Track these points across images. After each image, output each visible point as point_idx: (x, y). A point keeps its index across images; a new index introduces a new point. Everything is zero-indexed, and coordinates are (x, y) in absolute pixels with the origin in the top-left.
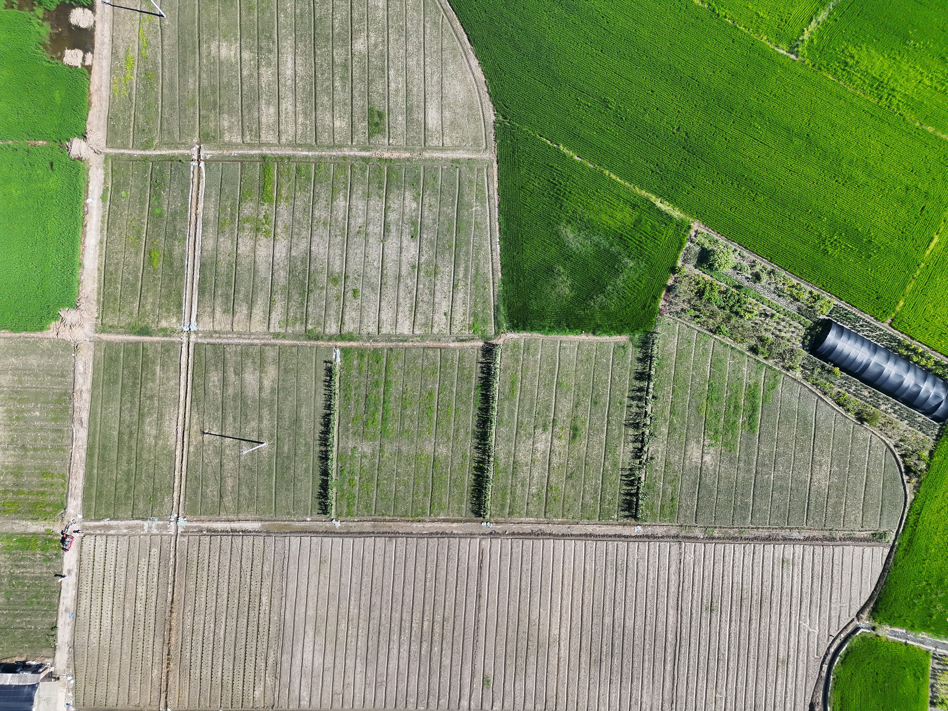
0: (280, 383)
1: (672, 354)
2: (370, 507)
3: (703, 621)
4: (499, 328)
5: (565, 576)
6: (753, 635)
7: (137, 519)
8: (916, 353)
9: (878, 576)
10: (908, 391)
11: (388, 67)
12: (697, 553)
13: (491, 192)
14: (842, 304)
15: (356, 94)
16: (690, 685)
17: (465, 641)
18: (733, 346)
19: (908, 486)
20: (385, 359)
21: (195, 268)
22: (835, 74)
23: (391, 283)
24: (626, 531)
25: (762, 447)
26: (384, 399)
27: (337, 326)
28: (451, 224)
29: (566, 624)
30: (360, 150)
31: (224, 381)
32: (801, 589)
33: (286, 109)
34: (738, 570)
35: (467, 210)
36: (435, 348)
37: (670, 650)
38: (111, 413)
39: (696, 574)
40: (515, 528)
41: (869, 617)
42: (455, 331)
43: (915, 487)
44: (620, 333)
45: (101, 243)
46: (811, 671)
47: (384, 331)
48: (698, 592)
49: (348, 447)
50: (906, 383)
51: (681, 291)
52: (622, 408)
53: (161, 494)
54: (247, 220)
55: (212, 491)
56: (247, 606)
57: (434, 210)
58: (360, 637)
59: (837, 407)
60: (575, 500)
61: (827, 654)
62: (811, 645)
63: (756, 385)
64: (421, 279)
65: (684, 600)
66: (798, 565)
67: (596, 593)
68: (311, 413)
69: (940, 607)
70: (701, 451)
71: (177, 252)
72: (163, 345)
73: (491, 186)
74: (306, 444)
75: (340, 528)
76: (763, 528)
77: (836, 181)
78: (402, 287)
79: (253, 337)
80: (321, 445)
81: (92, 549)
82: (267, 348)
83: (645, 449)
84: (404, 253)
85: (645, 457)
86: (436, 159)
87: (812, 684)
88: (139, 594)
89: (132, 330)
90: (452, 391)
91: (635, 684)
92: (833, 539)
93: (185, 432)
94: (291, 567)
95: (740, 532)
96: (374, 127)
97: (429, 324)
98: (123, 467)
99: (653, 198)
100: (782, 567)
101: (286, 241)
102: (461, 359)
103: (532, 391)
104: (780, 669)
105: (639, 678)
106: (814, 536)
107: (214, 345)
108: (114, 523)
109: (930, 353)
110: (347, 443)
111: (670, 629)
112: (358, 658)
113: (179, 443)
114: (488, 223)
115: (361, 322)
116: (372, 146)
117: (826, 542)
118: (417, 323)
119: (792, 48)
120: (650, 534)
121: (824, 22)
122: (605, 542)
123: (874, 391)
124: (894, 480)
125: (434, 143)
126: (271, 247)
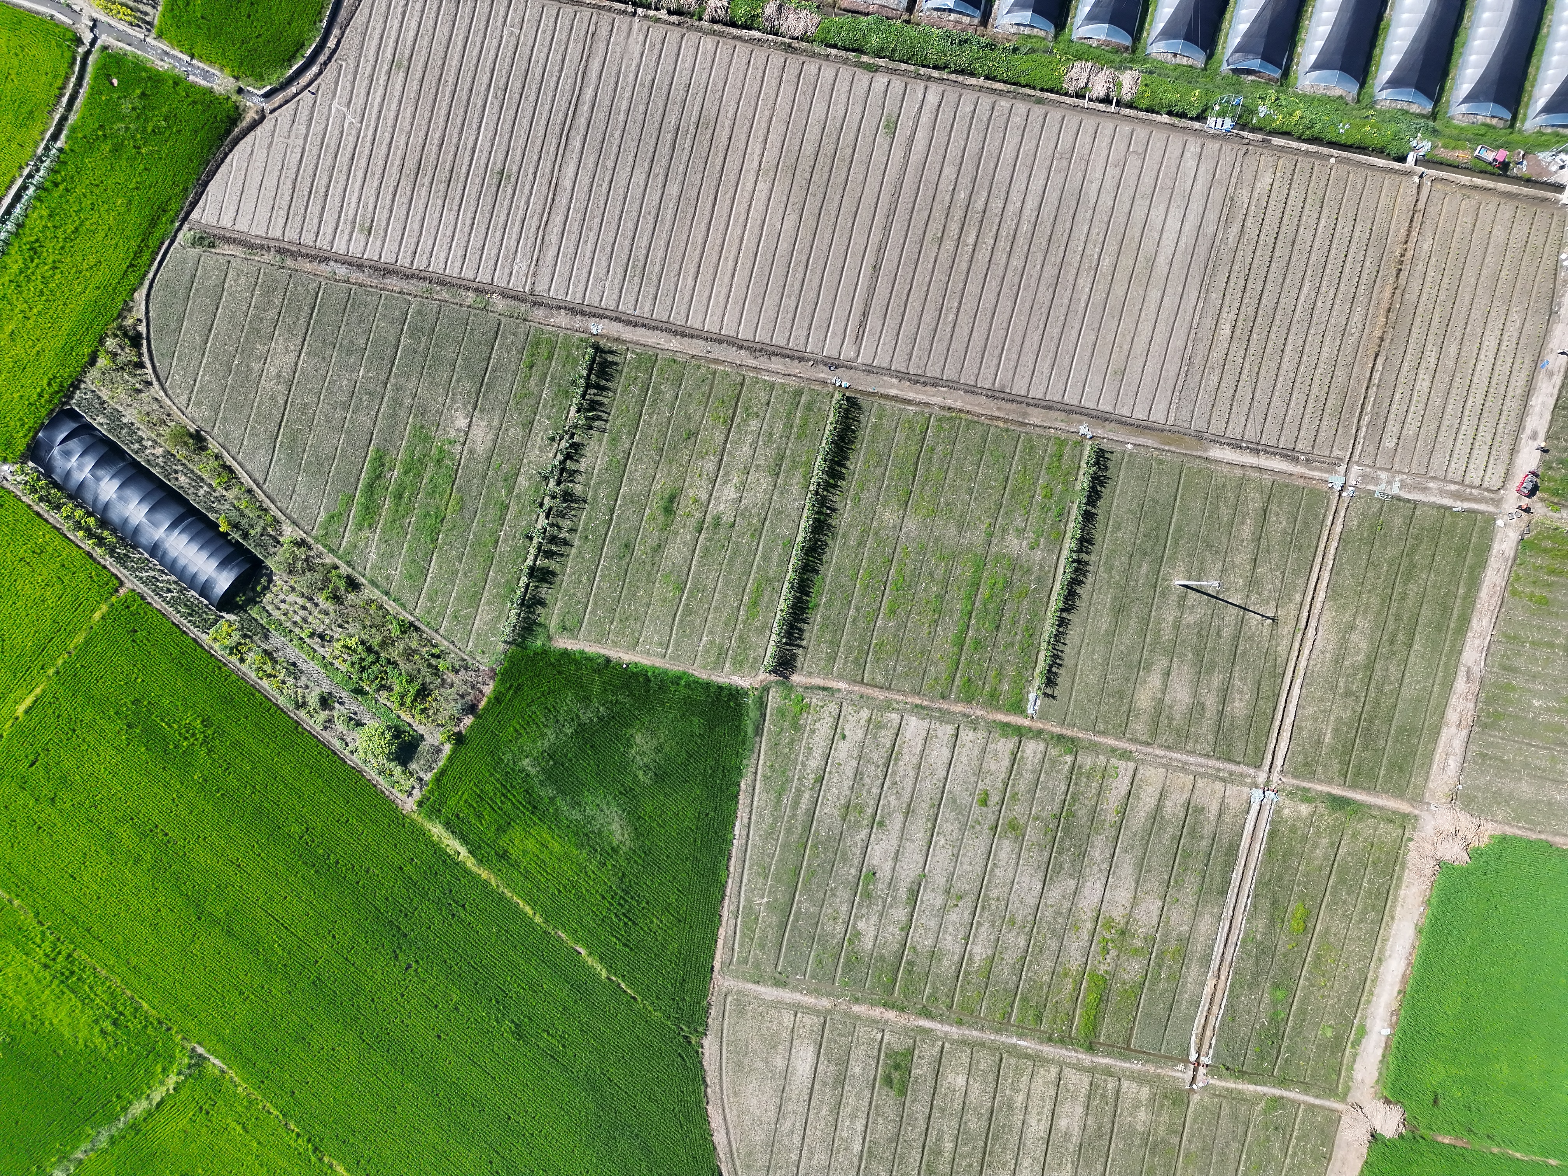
0: (1135, 676)
1: (488, 603)
2: (1025, 448)
3: (518, 158)
4: (761, 698)
5: (729, 274)
6: (442, 119)
7: (1409, 501)
8: (88, 530)
9: (218, 176)
10: (112, 471)
11: (861, 1157)
12: (507, 271)
13: (732, 922)
14: (194, 632)
15: (922, 1123)
16: (560, 57)
17: (912, 199)
18: (386, 598)
19: (141, 315)
20: (956, 683)
21: (1236, 890)
22: (136, 1010)
23: (923, 805)
24: (615, 329)
25: (369, 424)
26: (970, 618)
27: (1023, 751)
28: (807, 883)
29: (743, 195)
30: (931, 1030)
31: (1224, 697)
32: (348, 180)
33: (1040, 1120)
34: (445, 231)
35: (776, 900)
36: (871, 685)
37: (582, 121)
38: (1419, 682)
39: (515, 237)
40: (796, 368)
41: (244, 111)
42: (833, 707)
43: (130, 310)
44: (565, 654)
45: (1380, 960)
46: (357, 41)
47: (950, 729)
48: (518, 207)
49: (1043, 551)
50: (116, 484)
51: (453, 704)
52: (585, 530)
53: (1362, 535)
54: (1137, 952)
55: (1278, 523)
56: (1257, 325)
57: (830, 911)
58: (1083, 238)
59: (235, 465)
60: (690, 395)
61: (325, 64)
62: (348, 84)
63: (359, 527)
64: (872, 803)
65: (542, 198)
66: (346, 220)
67: (685, 237)
68: (1093, 619)
69: (126, 107)
70: (470, 435)
71: (1261, 923)
72: (1312, 775)
73: (730, 932)
74: (1111, 569)
75: (1081, 423)
76: (393, 291)
77: (166, 835)
78: (907, 796)
79: (1164, 761)
80: (1087, 563)
81: (1490, 466)
82: (1144, 738)
83: (560, 457)
84: (893, 850)
85: (564, 444)
86: (811, 993)
87: (359, 20)
88: (1428, 378)
89: (1359, 810)
90: (858, 610)
91: (649, 77)
92: (280, 251)
93: (1303, 627)
94: (1173, 374)
95: (430, 291)
96: (903, 1064)
97: (873, 727)
98: (1415, 589)
99: (471, 863)
100: (372, 221)
101: (1080, 906)
102: (832, 658)
103: (727, 584)
104: (407, 56)
105: (640, 85)
106: (311, 262)
107: (1229, 760)
108: (1447, 502)
109: (66, 526)
110: (1044, 558)
111: (574, 156)
112: (1091, 205)
113: (1316, 611)
114: (746, 872)
115: (984, 751)
116: (912, 1034)
117: (294, 248)
118: (894, 732)
119: (199, 1064)
120: (579, 317)
121: (139, 1098)
122: (654, 317)
123: (169, 480)
124: (163, 329)
125: (810, 1020)
126: (1105, 901)
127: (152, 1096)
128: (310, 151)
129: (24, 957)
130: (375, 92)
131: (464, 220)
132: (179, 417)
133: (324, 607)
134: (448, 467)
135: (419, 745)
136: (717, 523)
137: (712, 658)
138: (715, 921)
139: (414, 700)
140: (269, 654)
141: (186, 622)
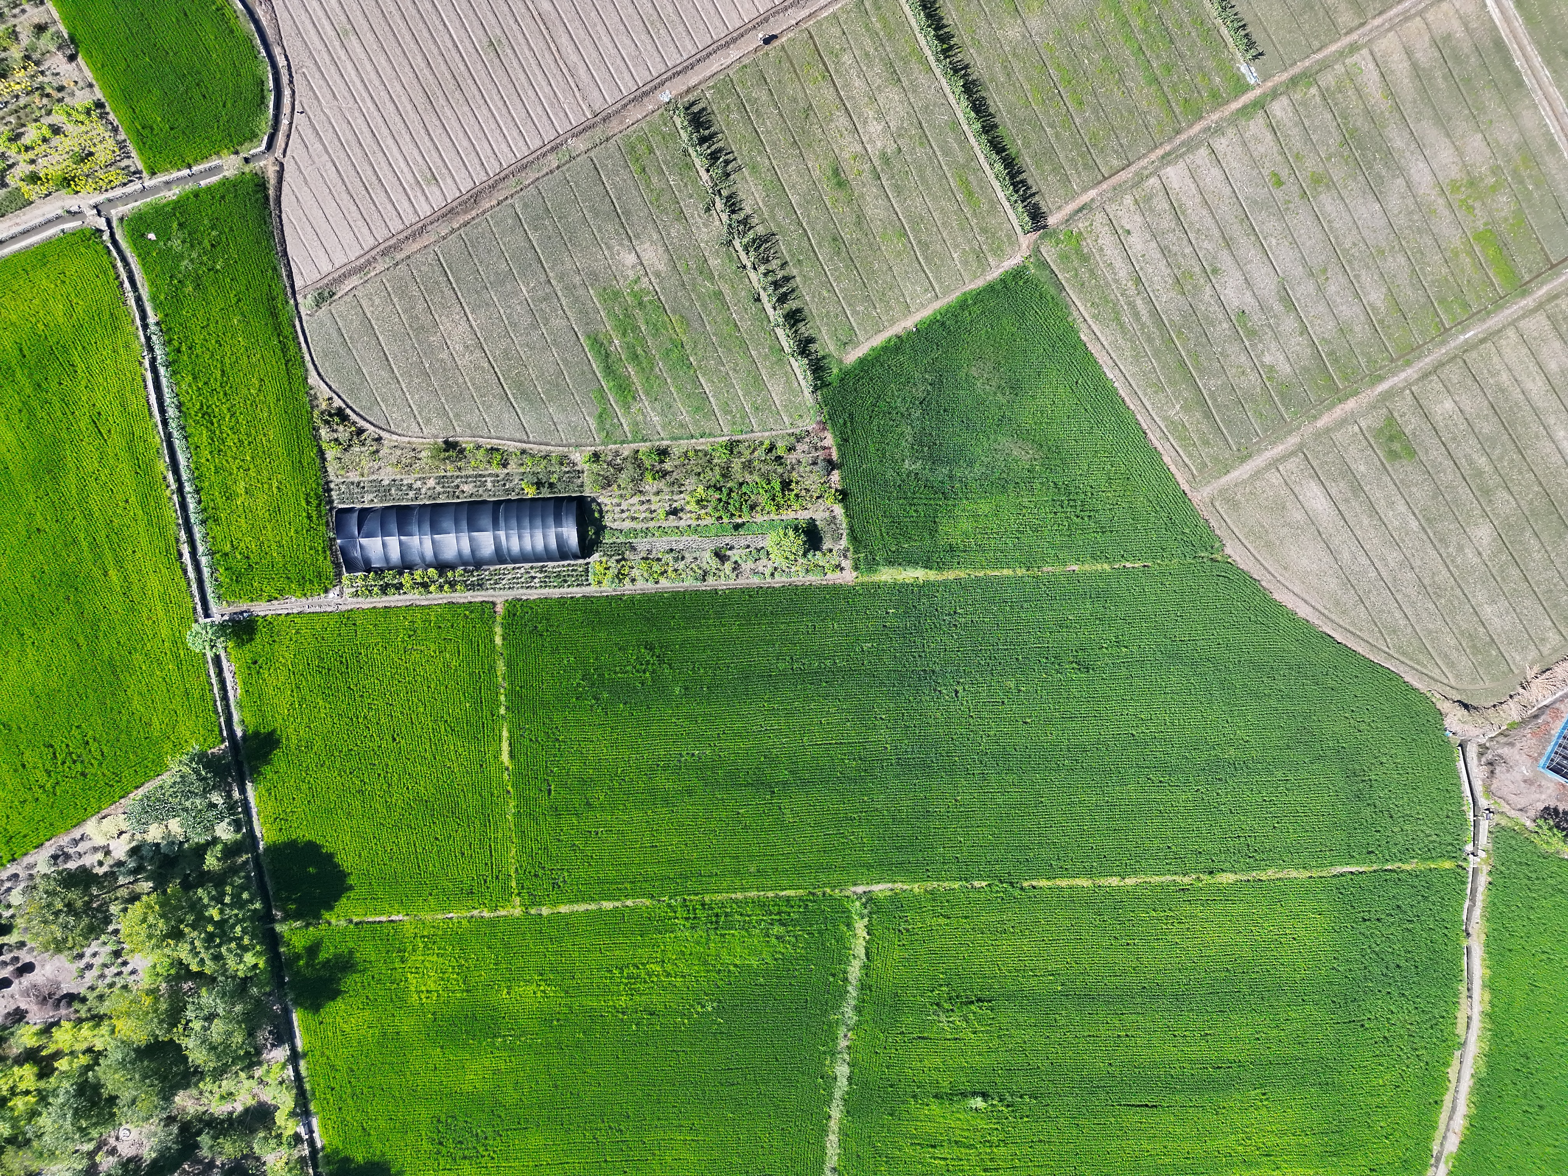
1: (772, 376)
3: (493, 21)
4: (1039, 260)
6: (413, 45)
8: (435, 583)
9: (288, 238)
11: (1423, 529)
12: (562, 115)
13: (1167, 445)
14: (578, 592)
15: (1448, 463)
18: (694, 440)
19: (328, 393)
20: (1177, 111)
22: (788, 901)
23: (1235, 227)
24: (681, 83)
25: (564, 322)
26: (1144, 53)
27: (1274, 117)
28: (1198, 366)
30: (1392, 387)
32: (385, 155)
34: (489, 127)
35: (1186, 400)
36: (1114, 175)
39: (544, 83)
41: (263, 172)
42: (1099, 218)
43: (316, 398)
44: (862, 361)
46: (299, 43)
47: (1203, 151)
48: (526, 59)
50: (426, 527)
51: (812, 475)
52: (793, 256)
54: (1494, 188)
57: (1234, 370)
59: (495, 443)
60: (780, 82)
61: (291, 82)
62: (321, 82)
63: (627, 407)
64: (1193, 262)
65: (538, 36)
66: (410, 186)
69: (176, 244)
70: (645, 263)
73: (1174, 454)
76: (492, 207)
77: (693, 755)
78: (1216, 233)
79: (1387, 25)
82: (1356, 22)
83: (725, 217)
84: (1242, 281)
85: (719, 204)
86: (1275, 443)
87: (286, 28)
90: (1052, 126)
92: (383, 254)
95: (519, 182)
96: (1393, 432)
97: (1144, 204)
99: (934, 576)
100: (431, 169)
101: (1421, 193)
102: (1066, 180)
103: (935, 199)
104: (345, 20)
106: (414, 240)
114: (1145, 400)
115: (1244, 144)
116: (1378, 405)
117: (392, 242)
118: (1162, 193)
119: (870, 899)
120: (645, 100)
121: (848, 963)
122: (701, 48)
123: (458, 497)
124: (352, 390)
125: (1292, 464)
126: (1437, 171)
127: (856, 952)
128: (338, 157)
129: (672, 936)
130: (345, 69)
131: (496, 106)
132: (423, 444)
133: (655, 489)
134: (651, 302)
135: (816, 526)
136: (885, 159)
137: (975, 265)
138: (1154, 455)
139: (784, 494)
140: (647, 559)
141: (566, 590)
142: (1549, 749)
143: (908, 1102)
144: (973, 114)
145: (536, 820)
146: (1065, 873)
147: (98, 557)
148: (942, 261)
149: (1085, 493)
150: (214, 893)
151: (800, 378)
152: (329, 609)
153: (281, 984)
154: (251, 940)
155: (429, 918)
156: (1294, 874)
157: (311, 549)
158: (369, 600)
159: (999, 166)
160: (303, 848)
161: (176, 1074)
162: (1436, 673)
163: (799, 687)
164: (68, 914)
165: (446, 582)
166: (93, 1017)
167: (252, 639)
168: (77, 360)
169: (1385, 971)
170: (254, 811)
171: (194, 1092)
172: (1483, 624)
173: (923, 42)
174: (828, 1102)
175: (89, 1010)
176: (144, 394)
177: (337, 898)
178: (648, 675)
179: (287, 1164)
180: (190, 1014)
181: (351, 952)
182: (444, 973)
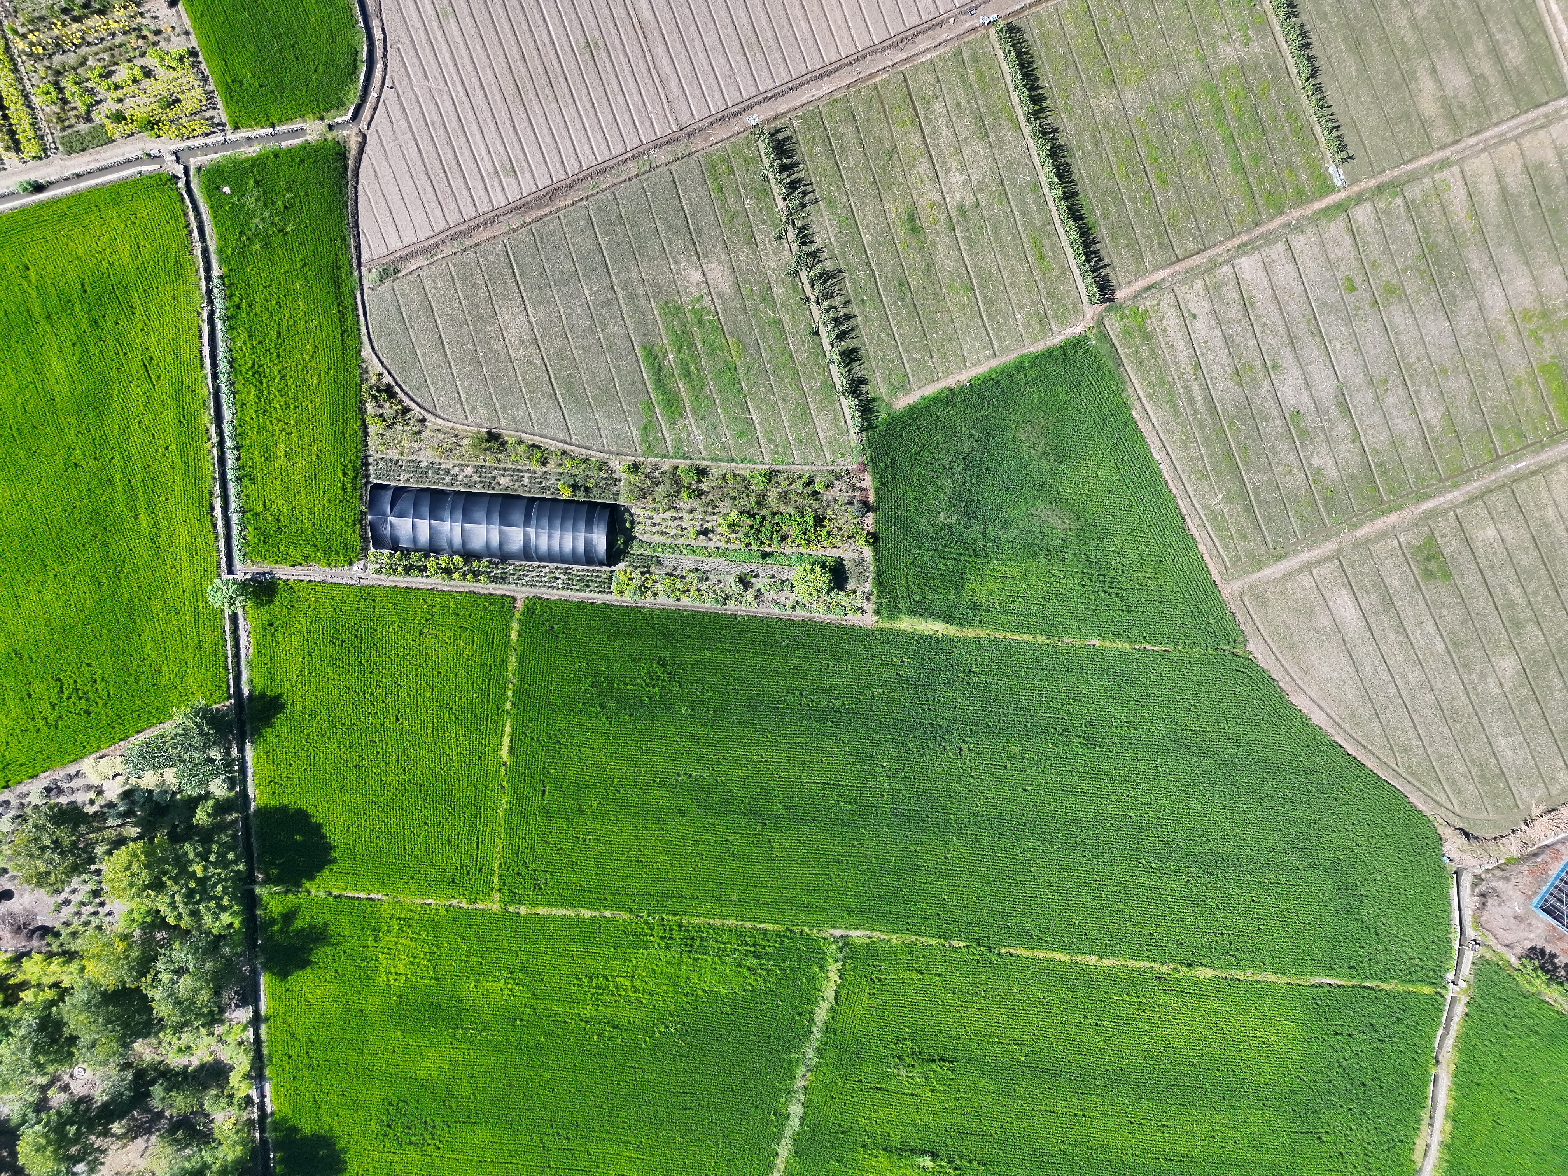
0: (1407, 93)
1: (820, 411)
3: (593, 23)
4: (1101, 332)
6: (510, 35)
8: (459, 570)
9: (361, 210)
10: (447, 514)
11: (1449, 652)
12: (648, 124)
13: (1204, 534)
14: (598, 598)
15: (1482, 590)
18: (734, 464)
19: (379, 368)
20: (1260, 203)
22: (765, 934)
23: (1301, 326)
24: (770, 109)
25: (622, 330)
26: (1234, 141)
27: (1356, 221)
28: (1245, 459)
30: (1437, 507)
31: (1496, 56)
32: (468, 141)
34: (574, 128)
35: (1229, 491)
36: (1188, 257)
39: (635, 91)
40: (943, 34)
41: (345, 142)
42: (1167, 298)
43: (367, 372)
44: (911, 408)
46: (397, 18)
47: (1280, 246)
48: (620, 65)
49: (1257, 41)
50: (457, 522)
52: (857, 295)
57: (1281, 468)
59: (537, 440)
60: (868, 120)
61: (385, 56)
62: (415, 60)
63: (673, 422)
64: (1255, 355)
65: (635, 42)
66: (489, 175)
68: (1339, 69)
69: (250, 201)
70: (710, 282)
73: (1210, 543)
74: (1326, 16)
76: (566, 207)
77: (690, 776)
78: (1282, 329)
79: (1481, 146)
80: (1303, 25)
82: (1451, 139)
83: (795, 247)
84: (1301, 380)
85: (791, 234)
86: (1312, 546)
90: (1133, 201)
92: (453, 238)
95: (596, 186)
96: (1432, 552)
97: (1213, 291)
99: (953, 631)
100: (511, 161)
101: (1493, 317)
102: (1139, 257)
103: (1006, 257)
106: (485, 229)
107: (1537, 106)
109: (438, 582)
110: (1262, 47)
114: (1188, 486)
115: (1322, 244)
116: (1422, 522)
117: (463, 227)
118: (1233, 282)
119: (846, 944)
120: (732, 120)
121: (816, 1004)
122: (794, 77)
123: (493, 489)
124: (403, 369)
125: (1326, 569)
126: (1511, 298)
127: (826, 995)
128: (421, 137)
129: (646, 952)
130: (441, 51)
131: (584, 107)
132: (466, 431)
133: (689, 507)
134: (710, 322)
135: (843, 565)
136: (963, 211)
137: (1037, 327)
138: (1190, 542)
139: (816, 531)
140: (671, 575)
141: (587, 595)
142: (1545, 889)
143: (856, 1151)
144: (1055, 179)
145: (526, 818)
146: (1043, 944)
147: (131, 498)
148: (1005, 319)
149: (1116, 570)
150: (200, 849)
151: (848, 417)
152: (351, 582)
153: (253, 946)
154: (230, 901)
155: (408, 901)
156: (1272, 978)
157: (341, 520)
158: (392, 578)
159: (1074, 235)
160: (293, 814)
161: (139, 1023)
162: (1442, 798)
163: (805, 723)
164: (54, 851)
165: (470, 571)
166: (64, 953)
167: (270, 602)
168: (136, 302)
169: (1349, 1087)
170: (250, 772)
171: (154, 1041)
172: (1495, 756)
173: (1015, 100)
174: (778, 1140)
175: (62, 945)
176: (199, 344)
177: (320, 869)
178: (656, 690)
179: (235, 1124)
180: (160, 965)
181: (326, 925)
182: (415, 958)
